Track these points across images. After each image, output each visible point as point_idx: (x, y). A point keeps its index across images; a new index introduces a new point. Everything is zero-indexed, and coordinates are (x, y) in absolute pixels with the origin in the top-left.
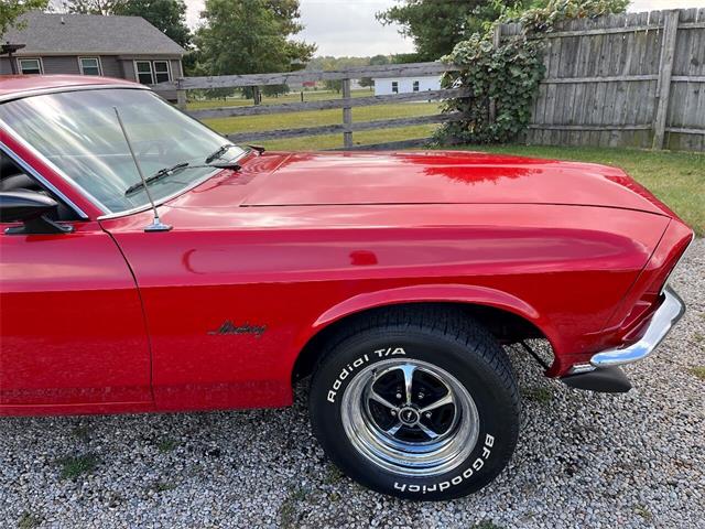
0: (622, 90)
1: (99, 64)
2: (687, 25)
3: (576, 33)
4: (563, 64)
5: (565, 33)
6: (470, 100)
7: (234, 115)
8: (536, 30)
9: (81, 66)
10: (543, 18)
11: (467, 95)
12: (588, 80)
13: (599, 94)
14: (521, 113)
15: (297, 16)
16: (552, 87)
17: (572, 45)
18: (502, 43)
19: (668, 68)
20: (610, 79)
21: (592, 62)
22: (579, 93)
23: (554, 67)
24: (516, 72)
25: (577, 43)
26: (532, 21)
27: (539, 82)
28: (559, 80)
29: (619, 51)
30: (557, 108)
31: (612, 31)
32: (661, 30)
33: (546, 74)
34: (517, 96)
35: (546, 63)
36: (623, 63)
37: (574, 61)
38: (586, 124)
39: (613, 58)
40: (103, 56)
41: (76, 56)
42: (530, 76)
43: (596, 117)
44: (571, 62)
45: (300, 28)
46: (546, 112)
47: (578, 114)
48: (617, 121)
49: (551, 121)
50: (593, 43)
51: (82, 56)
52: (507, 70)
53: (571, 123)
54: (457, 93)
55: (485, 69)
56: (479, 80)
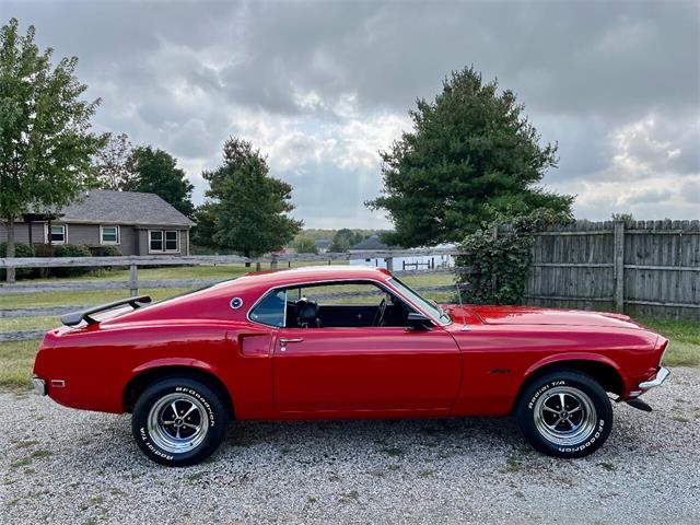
0: (588, 273)
1: (118, 232)
2: (630, 232)
3: (552, 234)
4: (545, 254)
5: (544, 233)
6: (478, 275)
8: (524, 230)
9: (102, 234)
10: (529, 223)
11: (476, 272)
12: (564, 265)
13: (573, 275)
14: (518, 286)
15: (289, 197)
16: (538, 269)
17: (550, 242)
18: (499, 237)
19: (621, 259)
20: (580, 265)
21: (566, 254)
22: (558, 273)
23: (539, 256)
24: (512, 258)
25: (553, 240)
26: (521, 224)
27: (529, 265)
28: (543, 264)
29: (584, 246)
30: (543, 284)
31: (578, 233)
32: (613, 234)
33: (533, 260)
34: (514, 274)
35: (533, 252)
36: (588, 254)
37: (552, 253)
38: (565, 296)
39: (580, 251)
40: (122, 226)
41: (98, 225)
42: (523, 261)
43: (572, 291)
44: (550, 252)
45: (292, 208)
46: (535, 285)
47: (559, 288)
48: (588, 294)
49: (539, 293)
50: (565, 241)
51: (103, 225)
52: (504, 255)
53: (553, 294)
54: (470, 269)
55: (489, 254)
56: (484, 262)
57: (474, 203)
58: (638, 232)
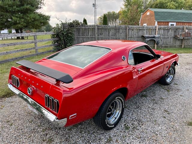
0: (89, 39)
2: (99, 28)
3: (79, 28)
4: (77, 34)
7: (8, 46)
12: (83, 37)
16: (76, 38)
19: (97, 35)
20: (87, 37)
21: (83, 34)
22: (81, 39)
24: (70, 35)
25: (79, 30)
26: (70, 24)
28: (77, 37)
29: (87, 32)
30: (77, 42)
31: (86, 28)
32: (95, 28)
34: (70, 40)
36: (89, 34)
39: (87, 33)
44: (79, 33)
46: (75, 43)
50: (83, 30)
52: (67, 34)
54: (57, 39)
55: (63, 34)
56: (61, 36)
57: (23, 15)
58: (100, 28)
